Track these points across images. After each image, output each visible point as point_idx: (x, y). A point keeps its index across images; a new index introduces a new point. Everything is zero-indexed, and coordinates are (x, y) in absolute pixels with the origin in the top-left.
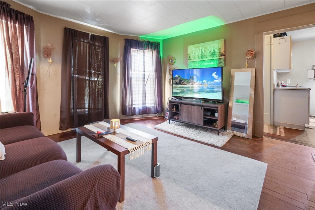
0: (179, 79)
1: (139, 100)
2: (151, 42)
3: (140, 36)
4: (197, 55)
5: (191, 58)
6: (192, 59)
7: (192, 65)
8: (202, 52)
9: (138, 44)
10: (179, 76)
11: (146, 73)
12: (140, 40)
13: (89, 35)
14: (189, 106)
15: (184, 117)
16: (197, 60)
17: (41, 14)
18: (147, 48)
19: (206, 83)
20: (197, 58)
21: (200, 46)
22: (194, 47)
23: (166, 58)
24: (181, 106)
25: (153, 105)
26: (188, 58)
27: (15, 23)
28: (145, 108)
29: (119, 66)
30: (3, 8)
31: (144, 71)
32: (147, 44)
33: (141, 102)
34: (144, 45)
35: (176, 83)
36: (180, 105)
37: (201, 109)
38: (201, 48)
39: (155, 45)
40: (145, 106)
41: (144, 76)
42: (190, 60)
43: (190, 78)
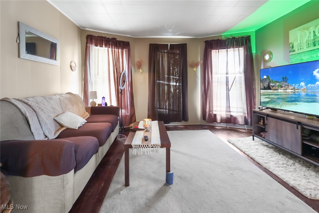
0: (268, 81)
1: (221, 106)
2: (236, 38)
3: (223, 34)
4: (305, 41)
5: (295, 48)
6: (296, 50)
7: (296, 58)
8: (315, 35)
9: (219, 43)
10: (268, 78)
11: (229, 75)
12: (223, 38)
13: (168, 45)
14: (279, 120)
15: (271, 135)
16: (306, 49)
17: (135, 38)
18: (231, 46)
19: (305, 87)
20: (305, 47)
21: (310, 27)
22: (300, 30)
23: (259, 54)
24: (267, 120)
25: (242, 114)
26: (290, 49)
27: (119, 49)
28: (229, 116)
29: (199, 70)
30: (113, 41)
31: (227, 74)
32: (231, 42)
33: (224, 109)
34: (227, 43)
35: (264, 87)
36: (265, 117)
37: (297, 128)
38: (312, 29)
39: (243, 40)
40: (229, 113)
41: (227, 78)
42: (294, 51)
43: (282, 80)
